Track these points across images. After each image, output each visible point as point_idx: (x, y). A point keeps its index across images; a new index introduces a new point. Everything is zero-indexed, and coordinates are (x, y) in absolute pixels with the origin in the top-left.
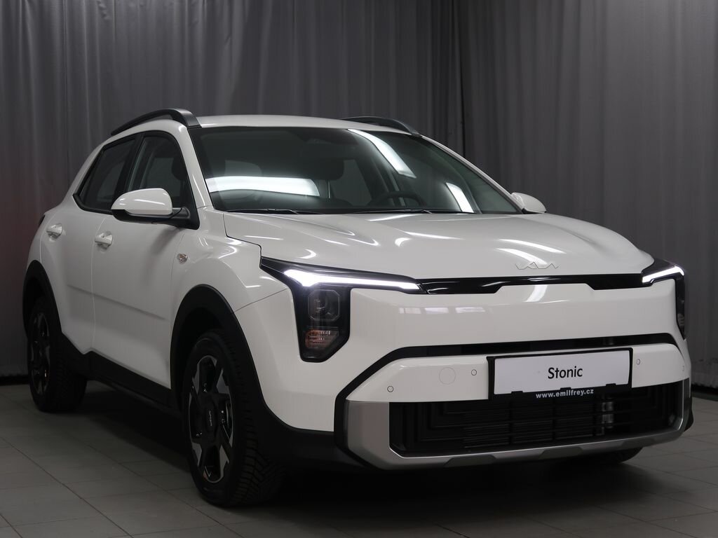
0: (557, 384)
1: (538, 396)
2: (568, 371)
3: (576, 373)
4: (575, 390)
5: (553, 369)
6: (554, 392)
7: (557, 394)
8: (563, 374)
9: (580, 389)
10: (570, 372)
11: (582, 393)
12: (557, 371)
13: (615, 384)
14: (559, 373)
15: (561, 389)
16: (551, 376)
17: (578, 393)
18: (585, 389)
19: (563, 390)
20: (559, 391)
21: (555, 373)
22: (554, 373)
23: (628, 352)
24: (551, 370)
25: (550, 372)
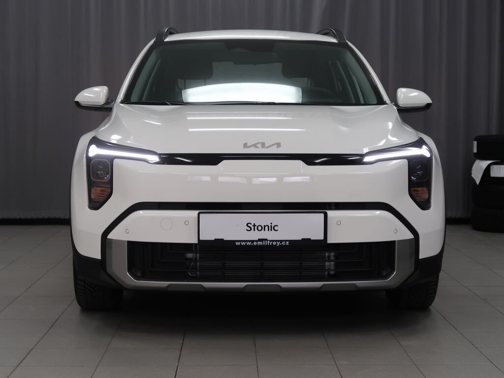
0: (255, 236)
1: (238, 244)
2: (265, 226)
3: (273, 228)
4: (271, 241)
5: (251, 224)
6: (253, 241)
7: (255, 243)
8: (260, 228)
9: (276, 241)
10: (267, 228)
11: (278, 244)
12: (254, 225)
13: (310, 239)
14: (256, 227)
15: (259, 239)
16: (249, 229)
17: (274, 243)
18: (281, 241)
19: (260, 240)
20: (257, 241)
21: (253, 228)
22: (250, 227)
23: (322, 215)
24: (249, 225)
25: (247, 226)
